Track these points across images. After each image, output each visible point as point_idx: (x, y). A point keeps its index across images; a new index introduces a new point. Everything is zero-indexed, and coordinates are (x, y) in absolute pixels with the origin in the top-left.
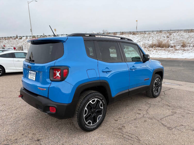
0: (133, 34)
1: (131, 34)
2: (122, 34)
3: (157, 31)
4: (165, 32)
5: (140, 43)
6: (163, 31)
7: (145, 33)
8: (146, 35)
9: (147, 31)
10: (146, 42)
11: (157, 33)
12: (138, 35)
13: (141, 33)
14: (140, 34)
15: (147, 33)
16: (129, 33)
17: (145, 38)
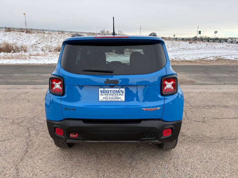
0: (27, 32)
1: (23, 32)
2: (9, 31)
3: (59, 31)
4: (68, 33)
5: (40, 44)
6: (65, 32)
7: (44, 33)
8: (46, 35)
9: (46, 30)
10: (48, 44)
11: (59, 34)
12: (35, 35)
13: (38, 31)
14: (37, 33)
15: (47, 32)
16: (19, 30)
17: (45, 39)
